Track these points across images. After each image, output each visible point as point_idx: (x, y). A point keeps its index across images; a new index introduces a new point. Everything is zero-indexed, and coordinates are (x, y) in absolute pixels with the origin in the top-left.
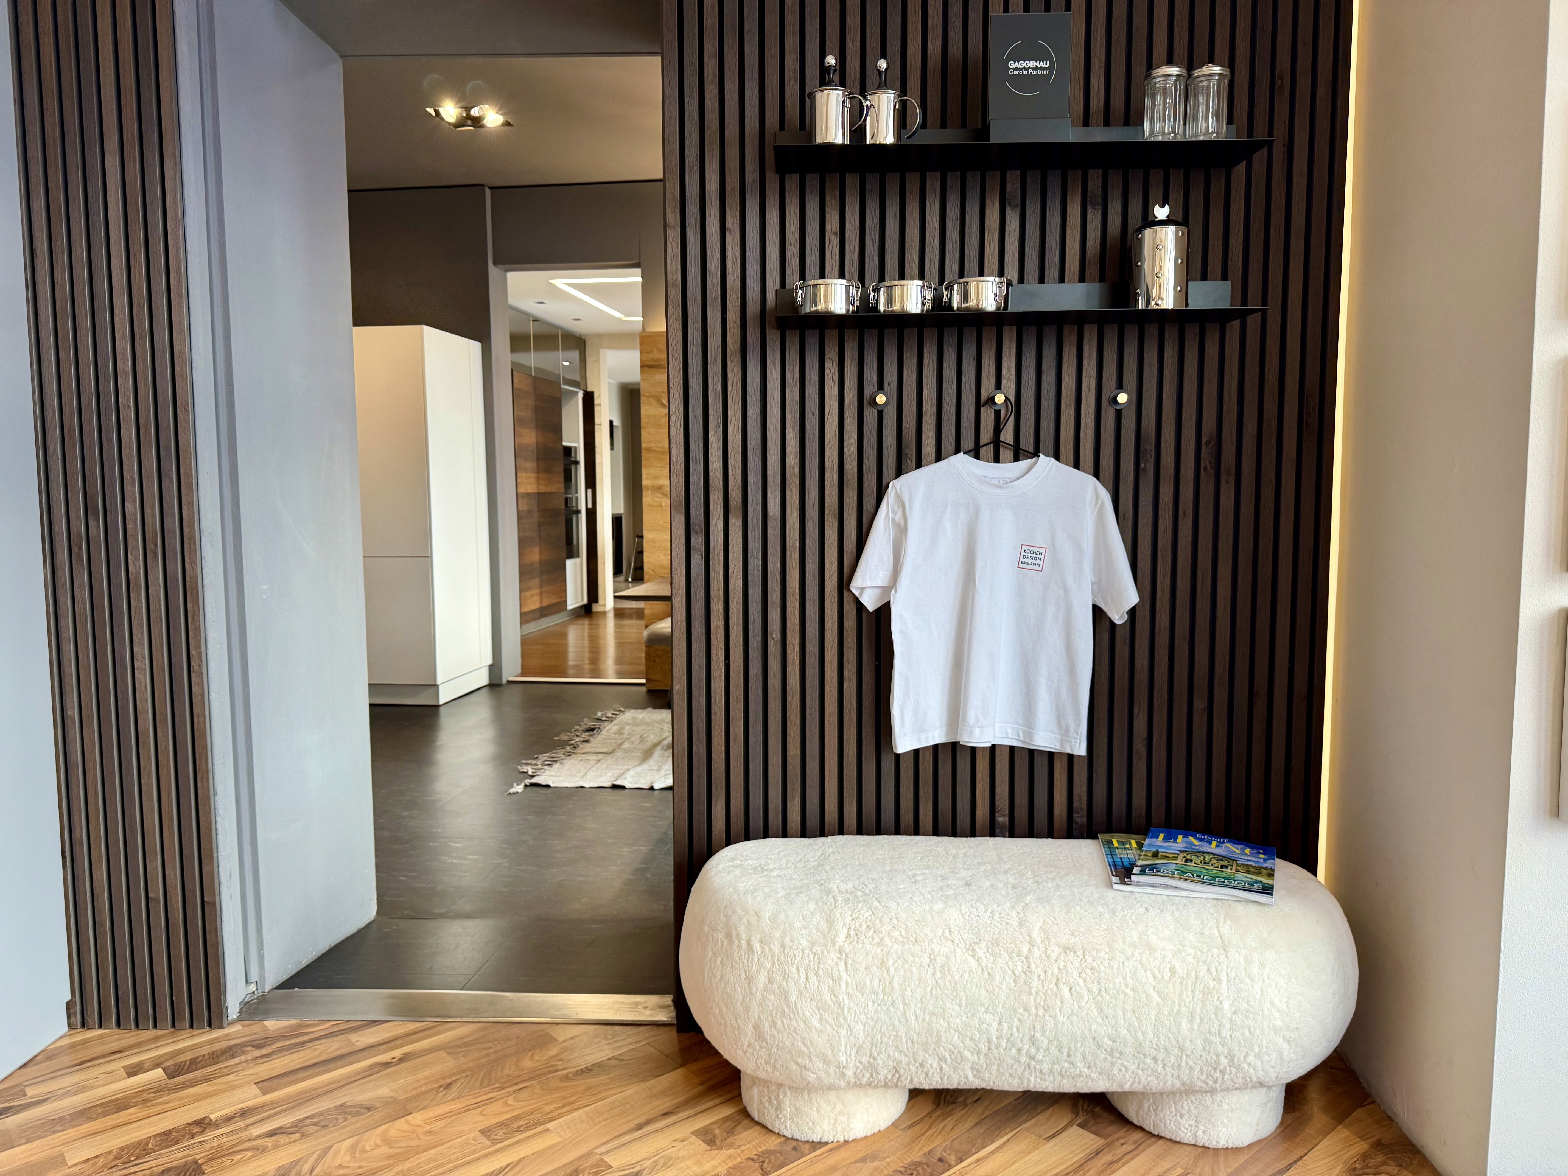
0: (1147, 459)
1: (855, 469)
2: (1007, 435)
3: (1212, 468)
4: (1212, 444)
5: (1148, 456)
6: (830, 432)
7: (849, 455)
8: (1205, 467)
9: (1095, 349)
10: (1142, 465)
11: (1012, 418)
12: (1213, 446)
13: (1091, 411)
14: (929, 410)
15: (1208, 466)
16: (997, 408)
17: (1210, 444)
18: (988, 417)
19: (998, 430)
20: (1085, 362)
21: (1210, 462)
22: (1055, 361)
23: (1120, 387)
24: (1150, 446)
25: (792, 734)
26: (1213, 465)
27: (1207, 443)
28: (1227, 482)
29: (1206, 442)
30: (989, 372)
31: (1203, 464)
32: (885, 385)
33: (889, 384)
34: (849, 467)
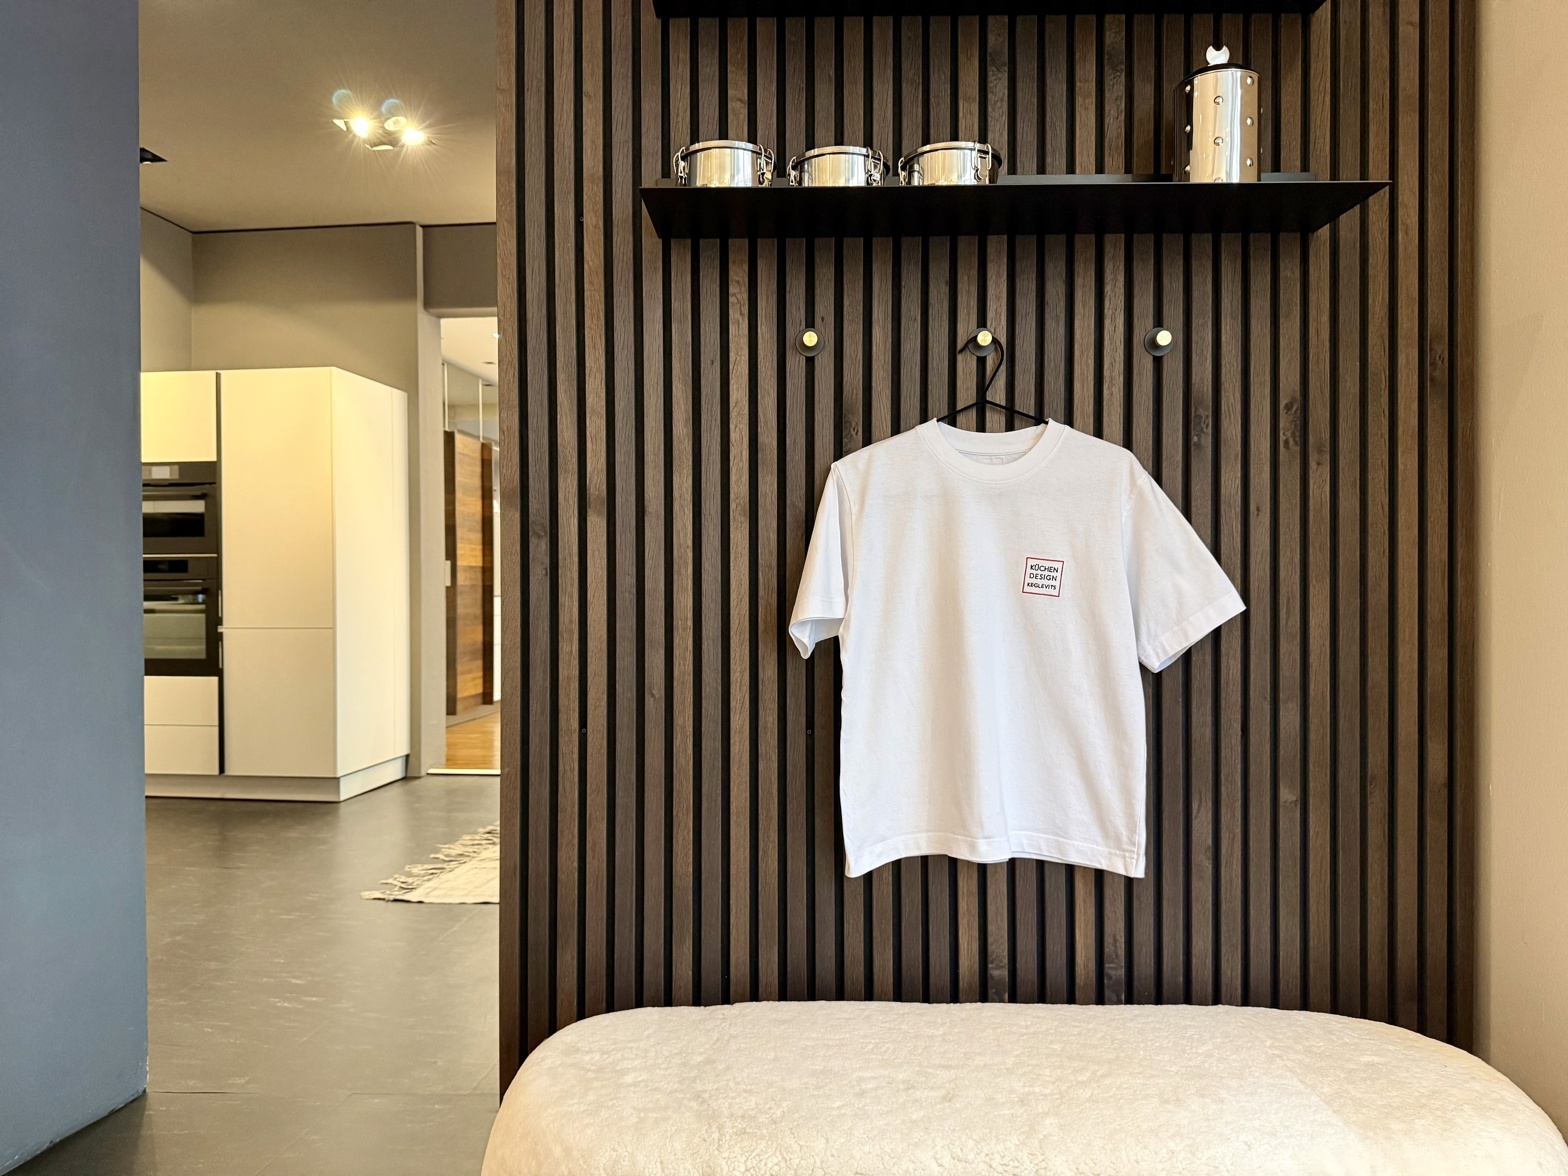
0: (1202, 430)
1: (775, 443)
2: (997, 394)
3: (1296, 443)
4: (1294, 408)
5: (1204, 426)
6: (738, 390)
7: (766, 423)
8: (1286, 442)
9: (1122, 268)
10: (1195, 439)
11: (1003, 368)
12: (1297, 410)
13: (1117, 359)
14: (882, 358)
15: (1291, 442)
16: (981, 354)
17: (1292, 407)
18: (966, 365)
19: (982, 387)
20: (1108, 289)
21: (1293, 435)
22: (1064, 287)
23: (1159, 324)
24: (1205, 412)
25: (680, 842)
26: (1298, 439)
27: (1288, 407)
28: (1319, 464)
29: (1287, 404)
30: (968, 303)
31: (1282, 438)
32: (818, 320)
33: (823, 319)
34: (767, 441)
